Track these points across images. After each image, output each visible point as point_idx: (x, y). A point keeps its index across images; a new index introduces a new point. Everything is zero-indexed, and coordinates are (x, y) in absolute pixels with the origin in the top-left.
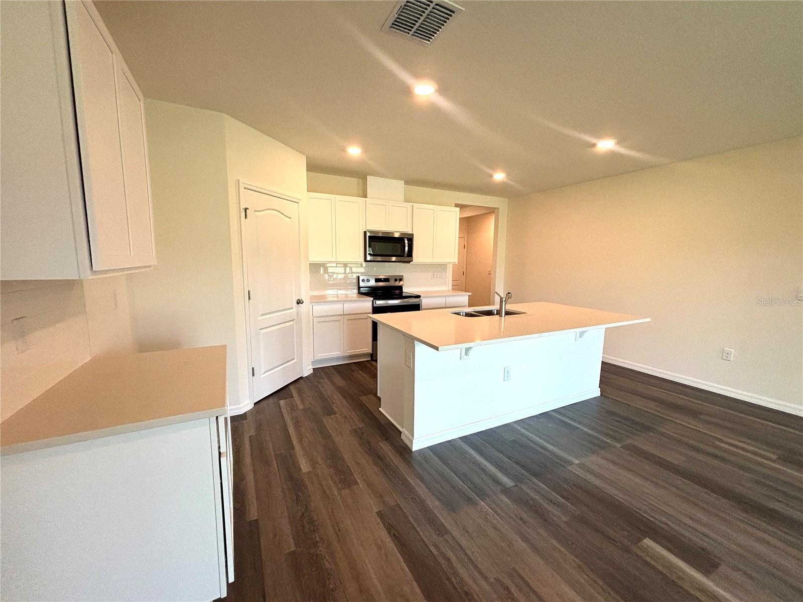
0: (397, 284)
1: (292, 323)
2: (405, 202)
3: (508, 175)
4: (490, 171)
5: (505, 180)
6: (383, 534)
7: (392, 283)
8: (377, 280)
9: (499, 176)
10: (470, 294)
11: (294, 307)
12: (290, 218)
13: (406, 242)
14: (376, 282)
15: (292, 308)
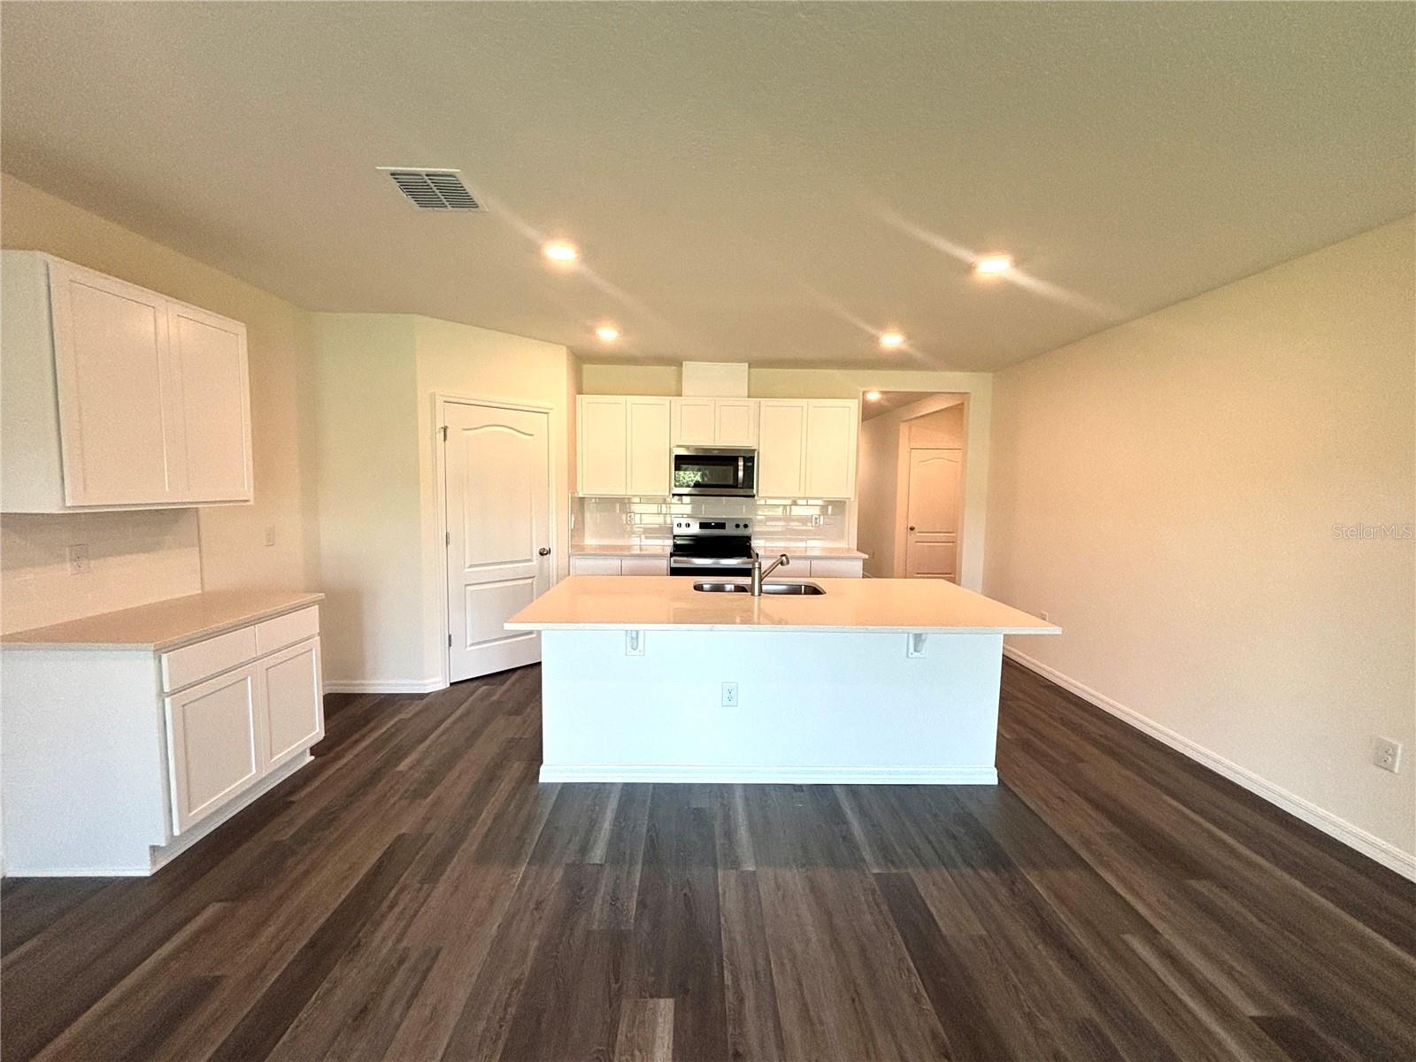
0: (740, 532)
1: (529, 581)
2: (749, 397)
3: (909, 337)
4: (873, 331)
5: (904, 347)
6: (374, 858)
7: (730, 531)
8: (703, 526)
9: (892, 340)
10: (867, 556)
11: (535, 558)
12: (532, 435)
13: (741, 463)
14: (701, 528)
15: (530, 560)
